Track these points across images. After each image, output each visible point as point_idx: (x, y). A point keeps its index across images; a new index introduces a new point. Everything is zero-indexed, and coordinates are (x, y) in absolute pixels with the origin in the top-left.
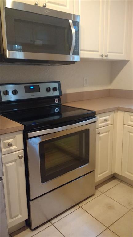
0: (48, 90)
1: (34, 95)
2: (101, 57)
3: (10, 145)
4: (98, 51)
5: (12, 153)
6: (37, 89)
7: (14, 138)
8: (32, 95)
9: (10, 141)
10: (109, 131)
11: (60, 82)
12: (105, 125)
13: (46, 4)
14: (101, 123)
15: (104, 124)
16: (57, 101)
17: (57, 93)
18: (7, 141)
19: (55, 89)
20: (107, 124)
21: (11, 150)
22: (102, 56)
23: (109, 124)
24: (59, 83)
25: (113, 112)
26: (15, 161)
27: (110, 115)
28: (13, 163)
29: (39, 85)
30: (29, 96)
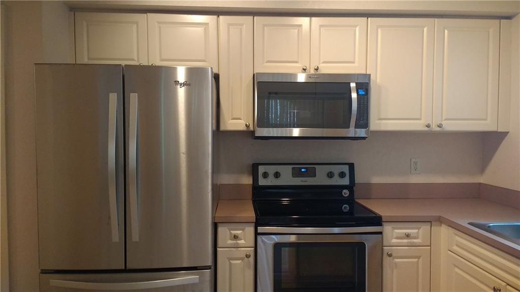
0: (330, 175)
1: (306, 181)
2: (426, 129)
3: (236, 237)
4: (420, 119)
5: (239, 249)
6: (311, 173)
7: (243, 230)
8: (302, 181)
9: (238, 232)
10: (418, 257)
11: (353, 164)
12: (406, 244)
13: (318, 67)
14: (397, 238)
15: (405, 241)
16: (346, 193)
17: (346, 181)
18: (234, 232)
19: (342, 175)
20: (414, 242)
21: (237, 243)
22: (428, 126)
23: (418, 244)
24: (351, 166)
25: (429, 224)
26: (242, 259)
27: (421, 228)
28: (239, 262)
29: (315, 168)
30: (298, 181)
